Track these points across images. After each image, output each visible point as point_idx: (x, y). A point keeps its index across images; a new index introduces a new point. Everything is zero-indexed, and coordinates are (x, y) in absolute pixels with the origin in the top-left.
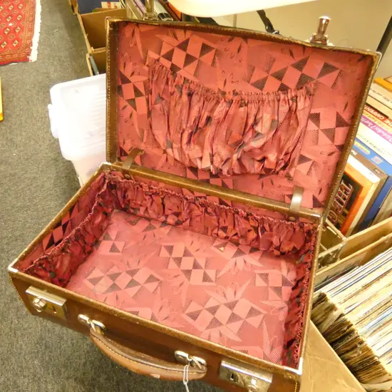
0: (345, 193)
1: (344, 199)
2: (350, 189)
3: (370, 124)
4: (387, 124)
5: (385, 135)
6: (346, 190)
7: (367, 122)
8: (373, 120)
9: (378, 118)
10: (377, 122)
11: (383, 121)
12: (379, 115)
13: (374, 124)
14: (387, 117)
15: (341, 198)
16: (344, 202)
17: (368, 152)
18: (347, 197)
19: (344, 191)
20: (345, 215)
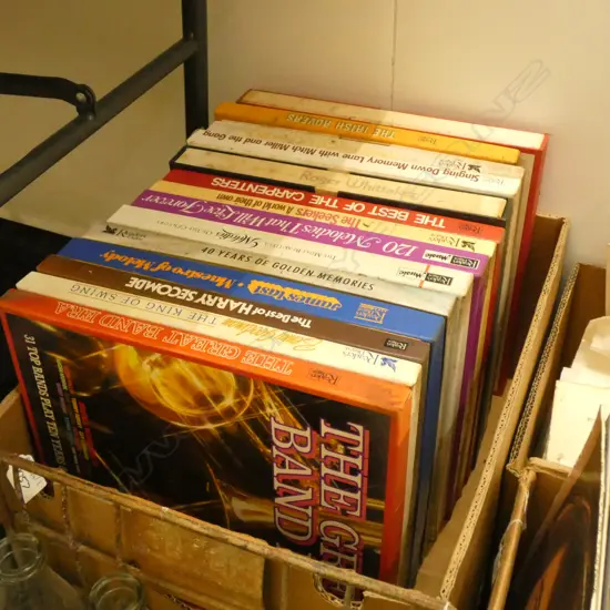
0: (347, 453)
1: (354, 471)
2: (359, 435)
3: (283, 225)
4: (323, 206)
5: (339, 235)
6: (346, 444)
7: (272, 222)
8: (283, 213)
9: (291, 201)
10: (295, 210)
11: (305, 202)
12: (287, 193)
13: (296, 220)
14: (310, 190)
15: (341, 474)
16: (357, 479)
17: (334, 301)
18: (358, 462)
19: (341, 448)
20: (373, 515)
